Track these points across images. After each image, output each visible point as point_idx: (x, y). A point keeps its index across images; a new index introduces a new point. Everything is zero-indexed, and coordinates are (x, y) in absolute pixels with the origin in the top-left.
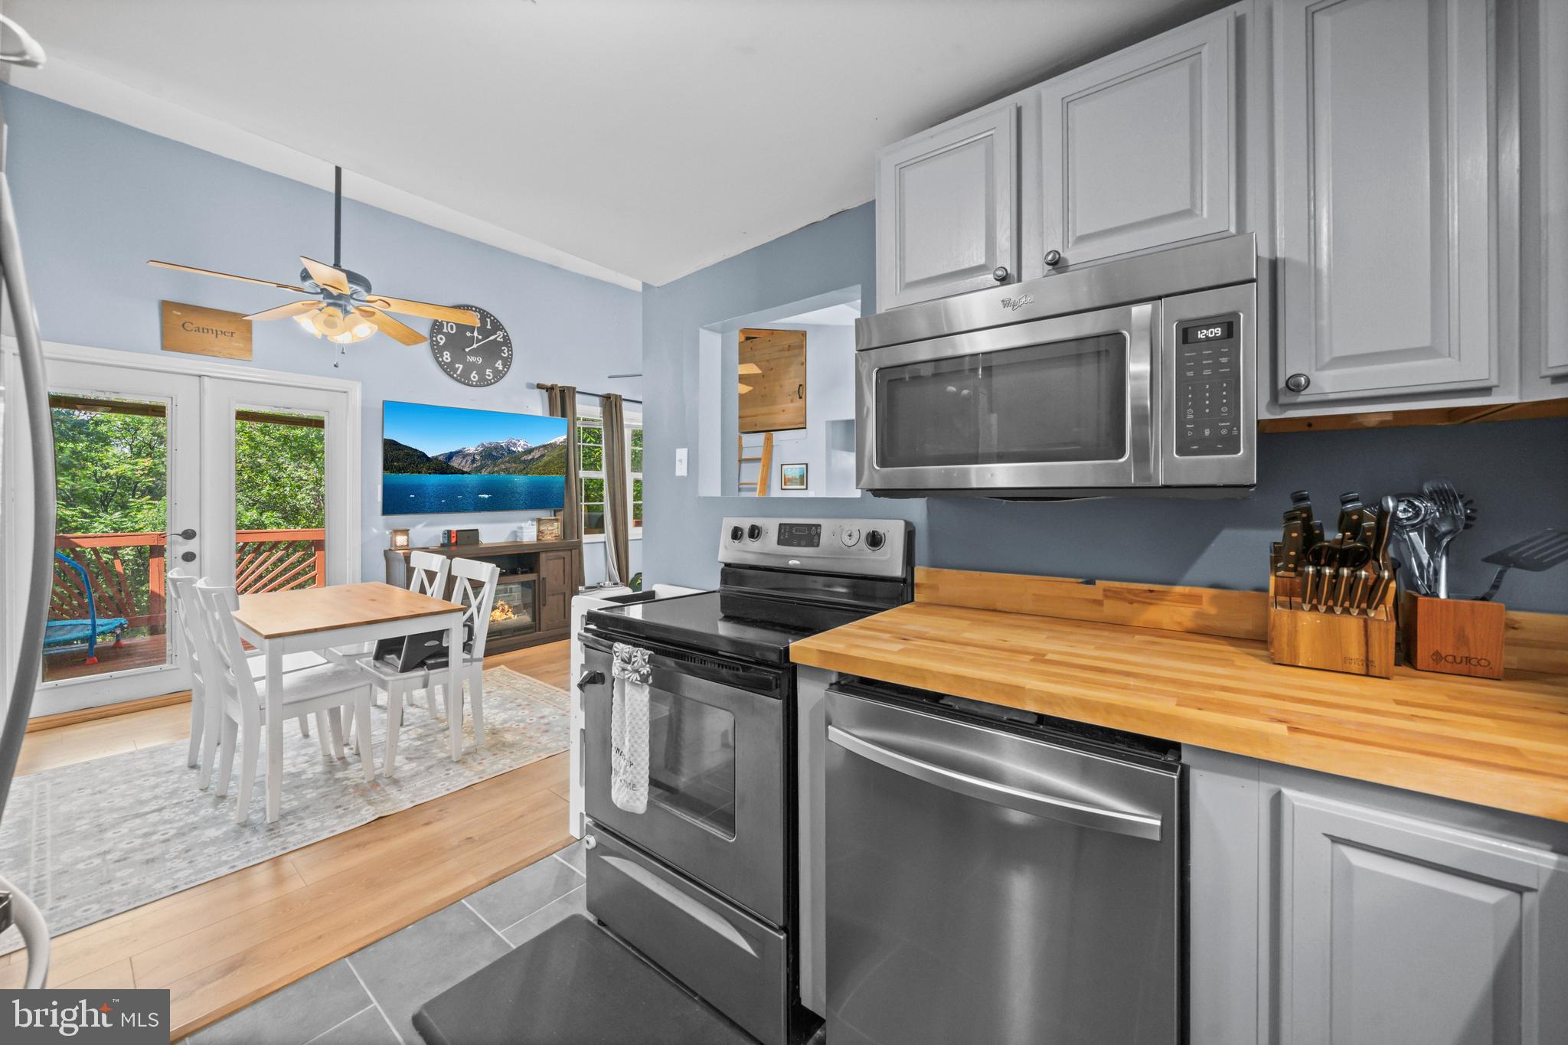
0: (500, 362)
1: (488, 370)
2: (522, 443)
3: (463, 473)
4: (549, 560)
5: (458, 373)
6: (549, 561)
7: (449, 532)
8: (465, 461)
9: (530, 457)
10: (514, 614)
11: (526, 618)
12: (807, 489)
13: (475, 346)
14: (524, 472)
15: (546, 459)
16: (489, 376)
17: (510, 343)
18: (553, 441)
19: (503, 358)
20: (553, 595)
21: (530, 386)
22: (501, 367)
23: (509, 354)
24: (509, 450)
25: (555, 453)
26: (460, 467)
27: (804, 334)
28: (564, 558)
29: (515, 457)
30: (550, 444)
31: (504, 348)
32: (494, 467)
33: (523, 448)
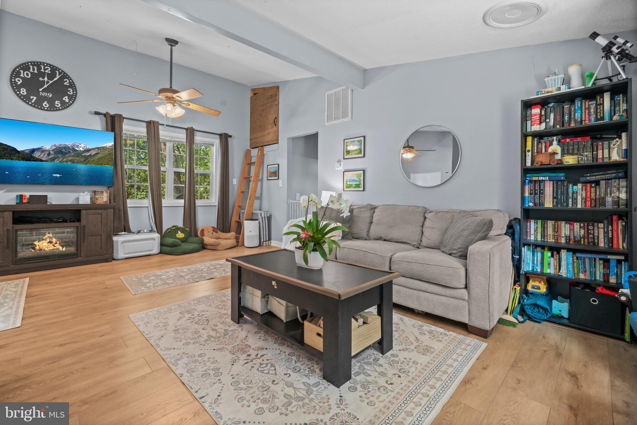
0: (67, 97)
1: (57, 102)
2: (83, 145)
3: (42, 161)
4: (88, 214)
5: (33, 102)
6: (90, 216)
8: (43, 154)
9: (88, 154)
10: (63, 246)
11: (72, 249)
12: (278, 179)
13: (46, 86)
14: (85, 163)
15: (99, 156)
16: (58, 105)
17: (75, 86)
18: (105, 145)
19: (68, 95)
20: (93, 236)
21: (90, 113)
22: (67, 100)
23: (73, 93)
24: (73, 149)
25: (107, 152)
26: (40, 158)
27: (278, 88)
28: (101, 214)
29: (79, 154)
30: (103, 148)
31: (69, 89)
32: (63, 159)
33: (83, 148)
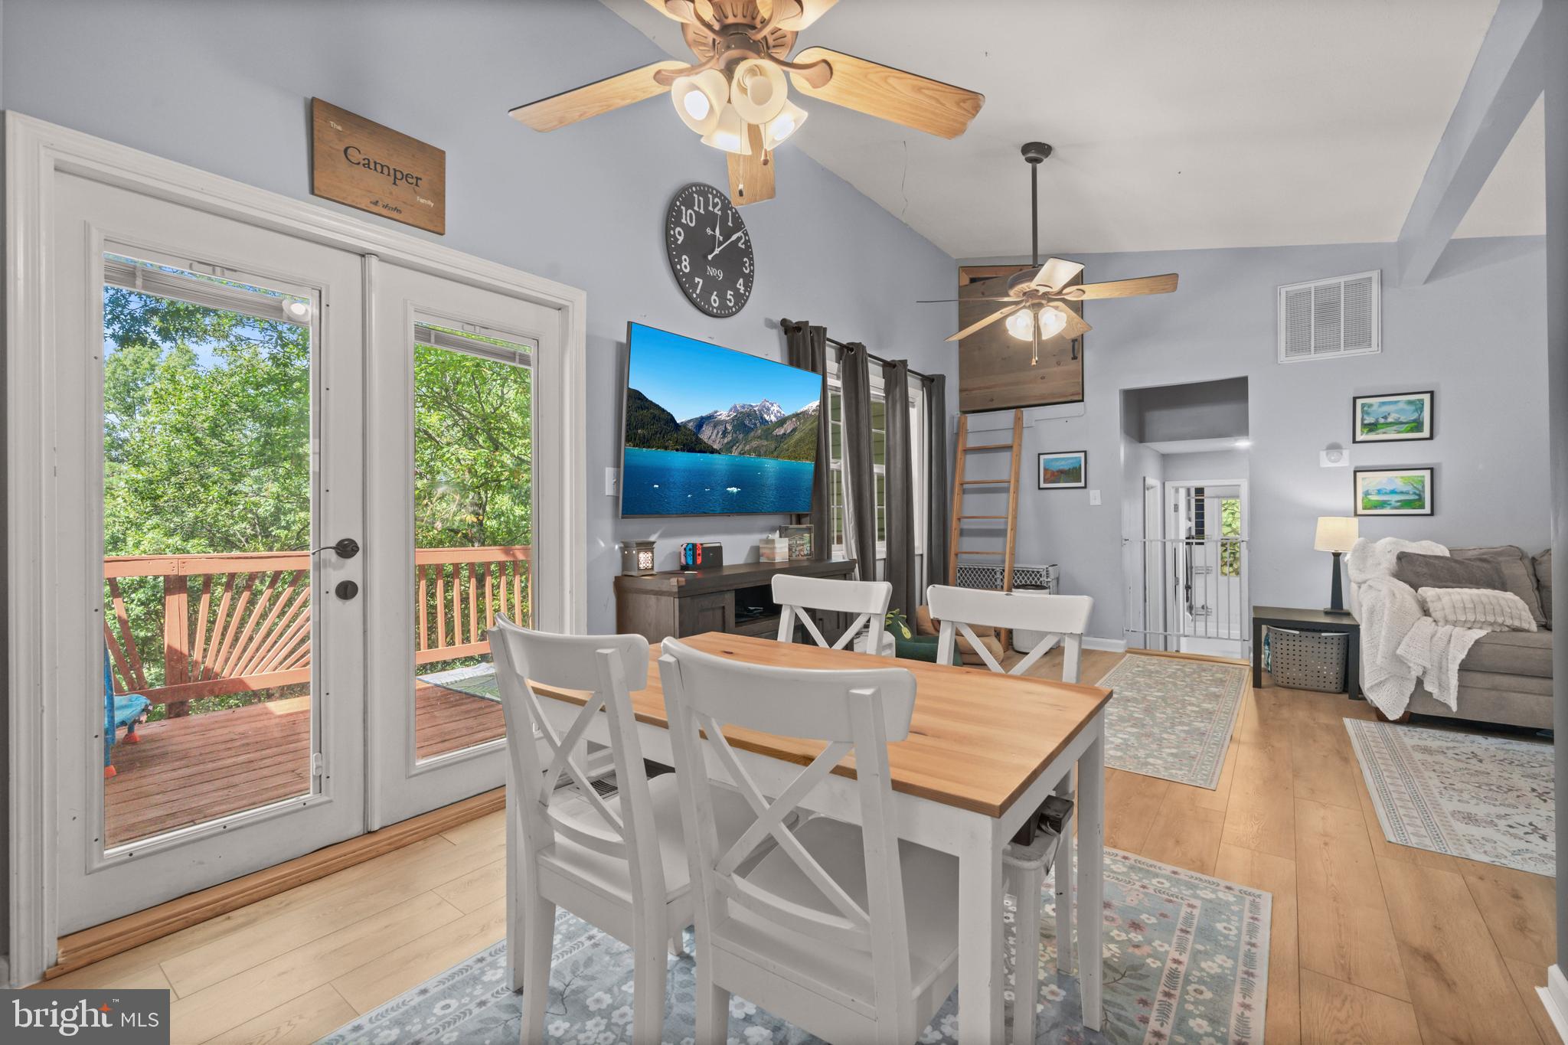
0: (741, 281)
1: (729, 293)
2: (775, 408)
3: (713, 451)
5: (698, 292)
7: (694, 546)
8: (716, 431)
9: (782, 431)
12: (1085, 487)
13: (717, 251)
14: (775, 454)
15: (797, 435)
16: (730, 301)
17: (752, 252)
18: (805, 408)
19: (744, 276)
21: (770, 324)
22: (742, 290)
23: (750, 270)
24: (762, 418)
25: (808, 426)
26: (710, 442)
29: (766, 430)
30: (803, 413)
31: (745, 259)
32: (745, 445)
33: (775, 416)
